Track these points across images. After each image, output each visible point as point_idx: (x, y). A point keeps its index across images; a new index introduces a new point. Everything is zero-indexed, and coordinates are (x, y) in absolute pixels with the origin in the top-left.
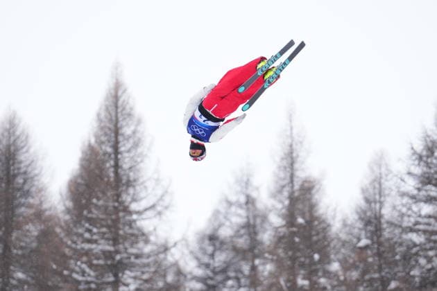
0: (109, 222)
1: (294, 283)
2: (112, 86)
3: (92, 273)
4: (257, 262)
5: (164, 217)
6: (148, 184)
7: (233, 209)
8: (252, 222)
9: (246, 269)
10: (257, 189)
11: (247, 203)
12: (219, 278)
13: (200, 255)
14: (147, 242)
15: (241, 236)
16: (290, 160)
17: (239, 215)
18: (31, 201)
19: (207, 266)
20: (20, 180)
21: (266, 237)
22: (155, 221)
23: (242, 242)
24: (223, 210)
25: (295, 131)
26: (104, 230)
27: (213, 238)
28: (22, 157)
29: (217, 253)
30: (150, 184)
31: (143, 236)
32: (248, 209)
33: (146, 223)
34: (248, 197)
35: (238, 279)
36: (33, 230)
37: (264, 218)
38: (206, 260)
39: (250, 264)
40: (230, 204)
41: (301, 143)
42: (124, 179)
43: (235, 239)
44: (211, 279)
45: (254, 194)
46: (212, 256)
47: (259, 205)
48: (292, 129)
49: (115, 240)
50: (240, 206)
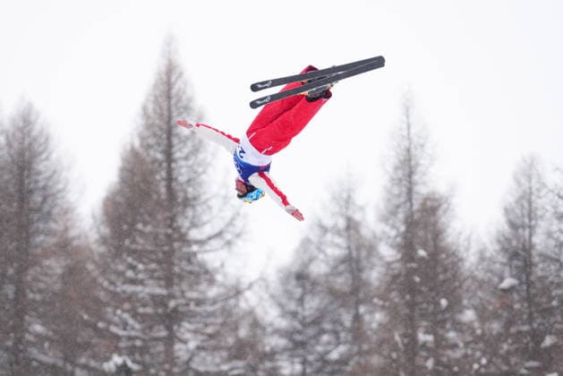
0: (160, 255)
1: (413, 339)
2: (163, 69)
3: (137, 326)
4: (362, 309)
5: (235, 249)
6: (213, 203)
7: (329, 237)
8: (354, 254)
9: (347, 319)
10: (362, 209)
11: (348, 228)
12: (311, 331)
13: (284, 300)
14: (212, 282)
15: (340, 274)
16: (407, 169)
17: (338, 246)
18: (53, 225)
19: (294, 314)
20: (37, 198)
21: (374, 276)
22: (223, 254)
23: (342, 283)
24: (314, 238)
25: (413, 131)
26: (153, 266)
27: (301, 277)
28: (41, 166)
29: (308, 298)
30: (215, 203)
31: (206, 275)
32: (349, 238)
33: (211, 257)
34: (349, 220)
35: (336, 333)
36: (56, 266)
37: (371, 249)
38: (292, 306)
39: (353, 312)
40: (324, 230)
41: (422, 146)
42: (180, 196)
43: (331, 279)
44: (299, 332)
45: (357, 217)
46: (301, 301)
47: (365, 232)
48: (409, 127)
49: (169, 281)
50: (338, 233)
